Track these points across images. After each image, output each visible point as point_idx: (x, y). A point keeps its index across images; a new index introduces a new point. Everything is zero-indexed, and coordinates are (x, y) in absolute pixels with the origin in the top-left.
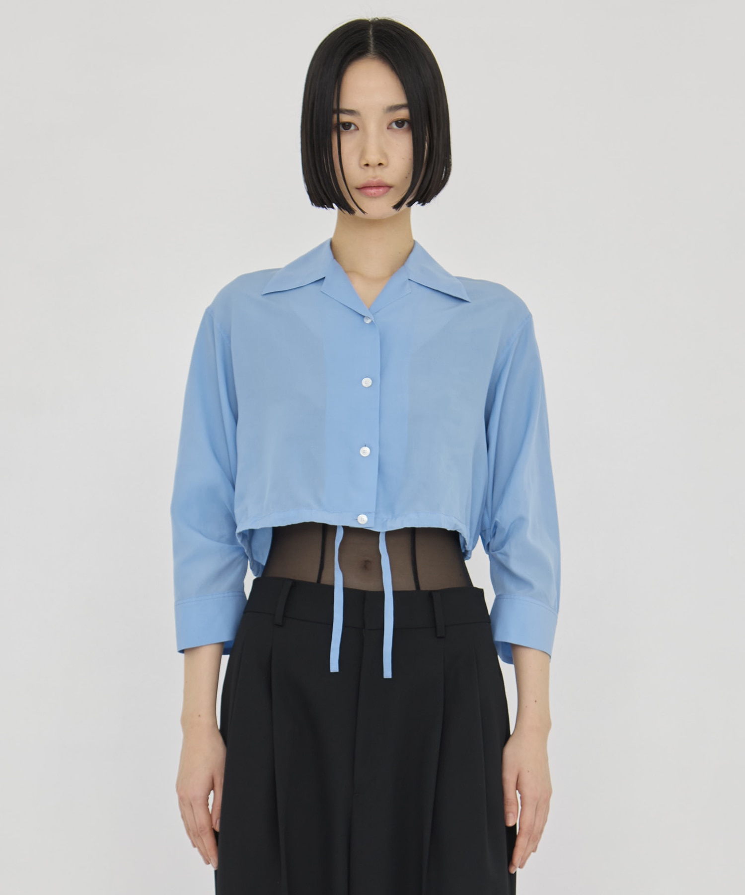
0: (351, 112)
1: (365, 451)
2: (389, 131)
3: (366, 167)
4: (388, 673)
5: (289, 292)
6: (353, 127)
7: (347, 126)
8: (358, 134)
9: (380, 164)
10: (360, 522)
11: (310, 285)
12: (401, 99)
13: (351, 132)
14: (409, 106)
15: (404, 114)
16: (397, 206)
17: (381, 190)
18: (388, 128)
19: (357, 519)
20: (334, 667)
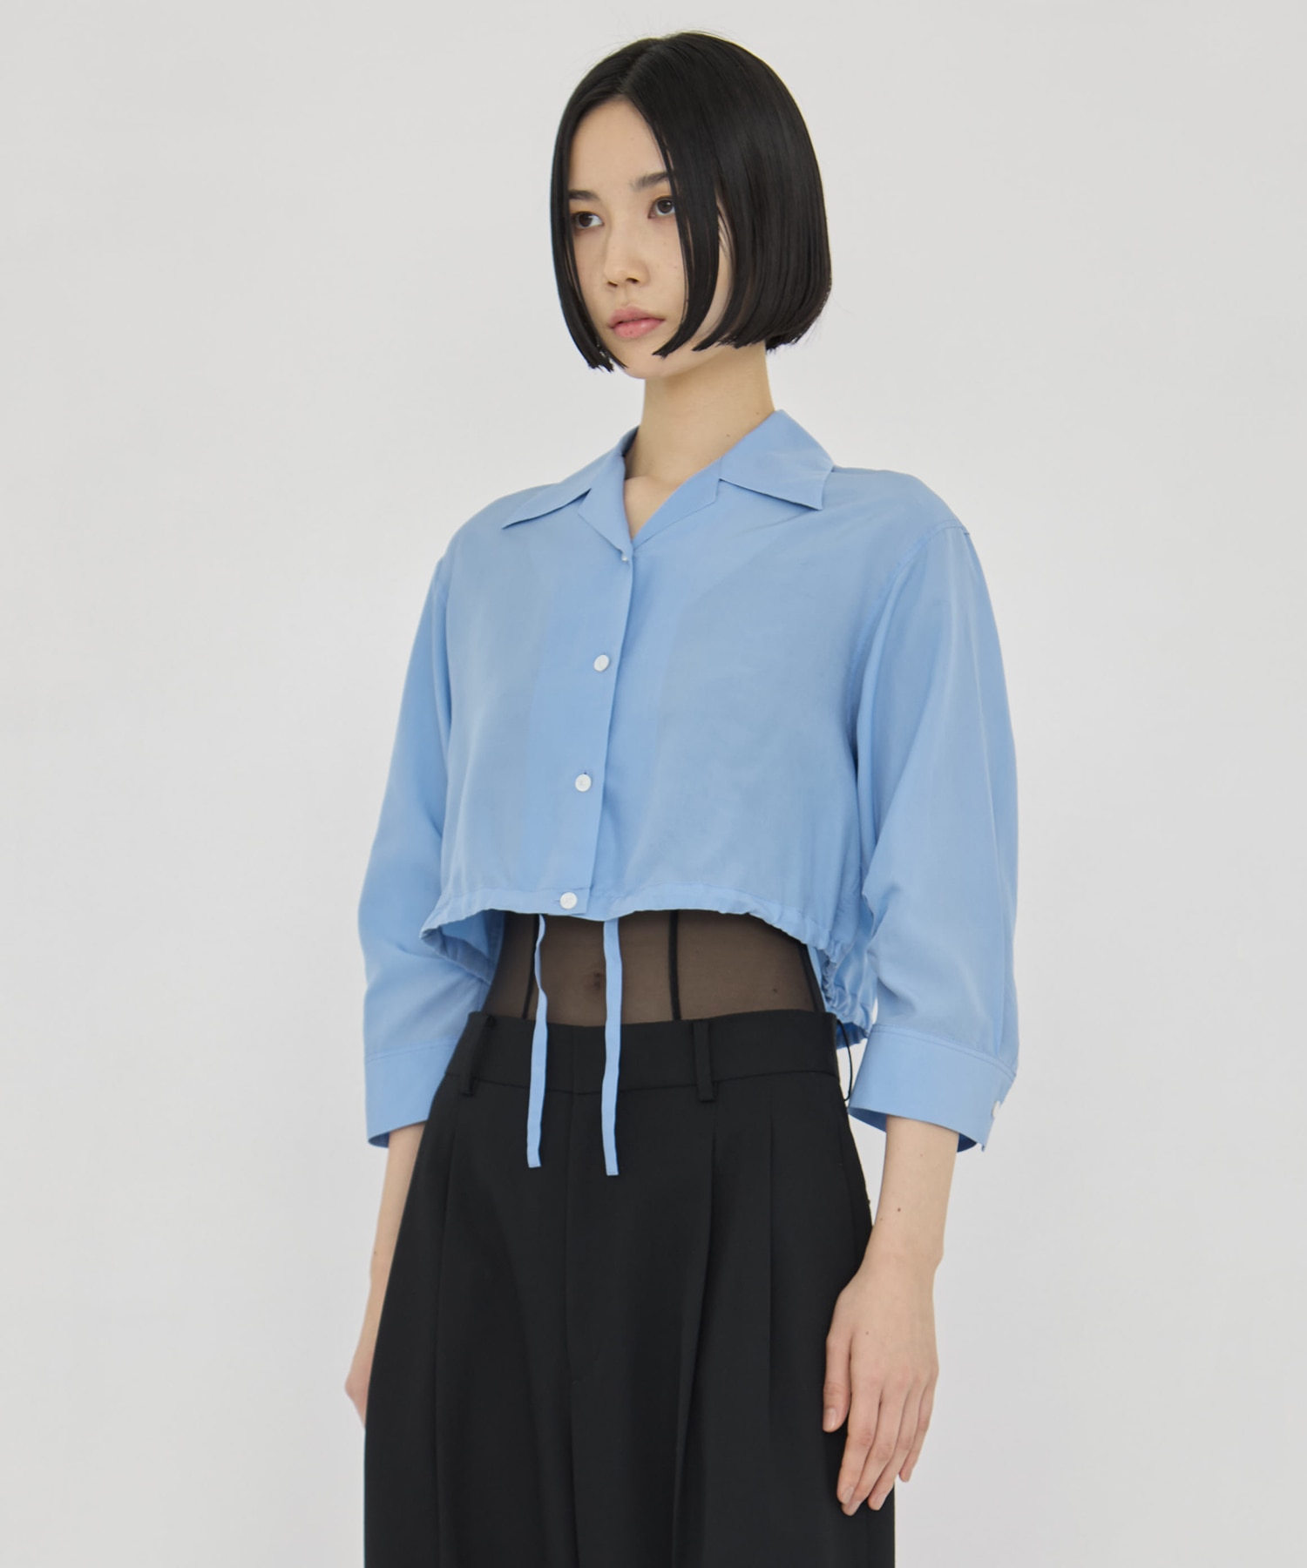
0: (586, 195)
1: (583, 783)
2: (650, 221)
3: (613, 289)
4: (612, 1168)
5: (543, 520)
6: (595, 222)
7: (585, 218)
8: (603, 233)
9: (634, 281)
10: (565, 906)
11: (570, 506)
12: (655, 165)
13: (594, 230)
14: (669, 175)
15: (664, 188)
16: (665, 351)
17: (644, 325)
18: (649, 217)
19: (559, 901)
20: (534, 1160)
